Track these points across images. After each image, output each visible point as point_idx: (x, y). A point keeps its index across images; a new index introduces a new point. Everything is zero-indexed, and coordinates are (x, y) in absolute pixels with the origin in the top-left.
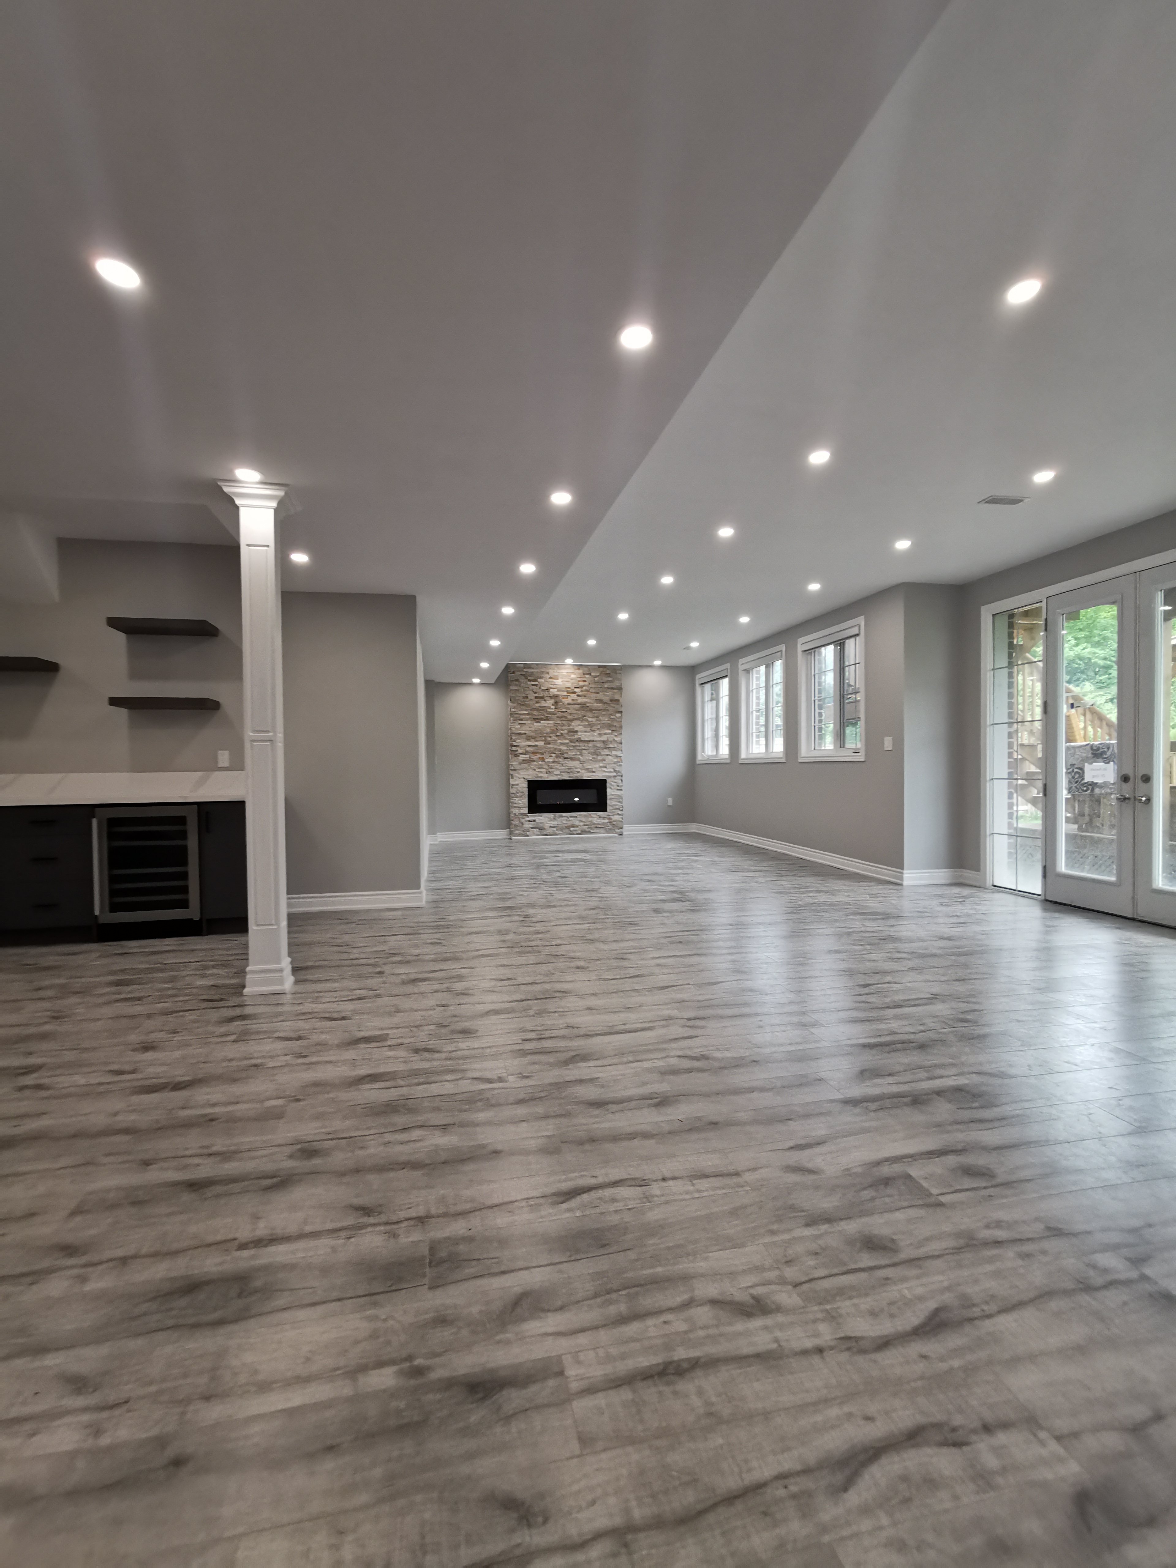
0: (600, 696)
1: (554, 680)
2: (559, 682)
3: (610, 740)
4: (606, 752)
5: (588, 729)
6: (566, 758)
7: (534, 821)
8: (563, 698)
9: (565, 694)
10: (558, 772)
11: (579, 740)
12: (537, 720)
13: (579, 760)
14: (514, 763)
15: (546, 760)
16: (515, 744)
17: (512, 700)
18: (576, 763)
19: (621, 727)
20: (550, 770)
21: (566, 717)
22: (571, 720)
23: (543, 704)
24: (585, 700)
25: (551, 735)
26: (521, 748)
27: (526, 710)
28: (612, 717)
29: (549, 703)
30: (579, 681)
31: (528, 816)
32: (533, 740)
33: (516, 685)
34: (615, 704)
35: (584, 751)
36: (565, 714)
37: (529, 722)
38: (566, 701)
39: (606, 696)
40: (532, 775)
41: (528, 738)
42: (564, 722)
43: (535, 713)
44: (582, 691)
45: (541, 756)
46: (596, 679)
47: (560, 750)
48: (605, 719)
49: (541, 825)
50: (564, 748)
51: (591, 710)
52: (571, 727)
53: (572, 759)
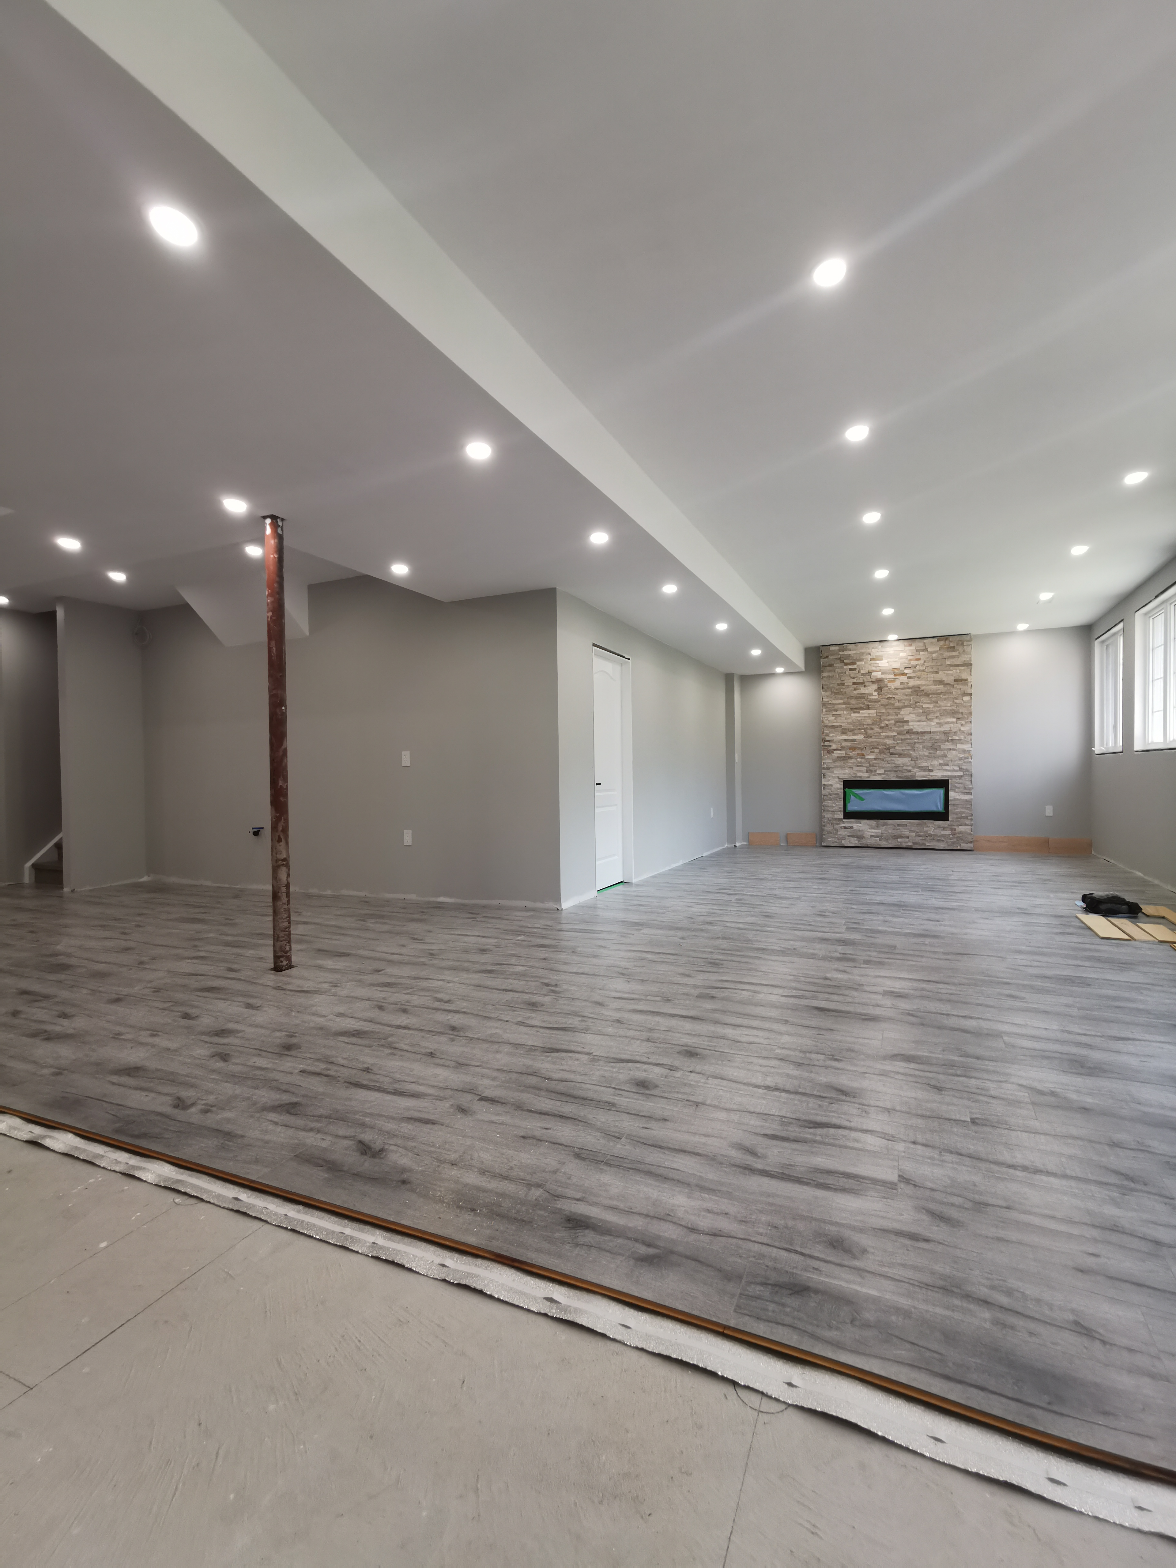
0: (941, 676)
1: (878, 662)
2: (883, 664)
3: (954, 730)
4: (949, 745)
5: (924, 718)
6: (892, 754)
7: (852, 828)
8: (889, 682)
9: (892, 676)
10: (882, 771)
11: (910, 732)
12: (855, 709)
13: (909, 756)
14: (828, 761)
15: (867, 757)
16: (827, 738)
17: (825, 687)
18: (906, 760)
19: (970, 713)
20: (871, 768)
21: (893, 704)
22: (899, 708)
23: (863, 690)
24: (917, 682)
25: (873, 727)
26: (835, 743)
27: (841, 699)
28: (957, 701)
29: (871, 690)
30: (910, 660)
31: (844, 823)
32: (851, 733)
33: (830, 671)
34: (962, 684)
35: (917, 745)
36: (892, 701)
37: (845, 712)
38: (892, 685)
39: (948, 676)
40: (848, 774)
41: (844, 732)
42: (891, 711)
43: (853, 701)
44: (914, 672)
45: (860, 752)
46: (934, 655)
47: (885, 744)
48: (947, 705)
49: (859, 834)
50: (889, 742)
51: (927, 695)
52: (899, 716)
53: (900, 755)
